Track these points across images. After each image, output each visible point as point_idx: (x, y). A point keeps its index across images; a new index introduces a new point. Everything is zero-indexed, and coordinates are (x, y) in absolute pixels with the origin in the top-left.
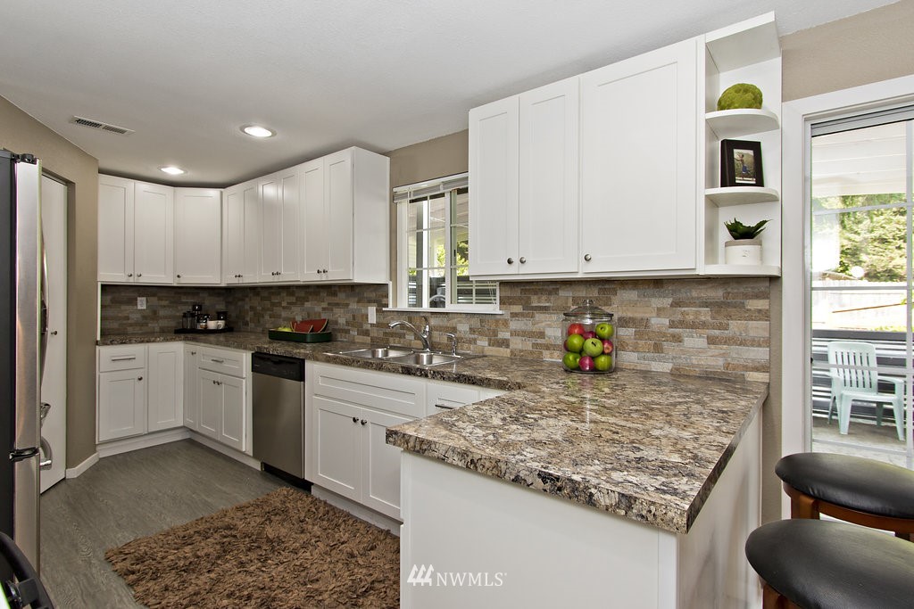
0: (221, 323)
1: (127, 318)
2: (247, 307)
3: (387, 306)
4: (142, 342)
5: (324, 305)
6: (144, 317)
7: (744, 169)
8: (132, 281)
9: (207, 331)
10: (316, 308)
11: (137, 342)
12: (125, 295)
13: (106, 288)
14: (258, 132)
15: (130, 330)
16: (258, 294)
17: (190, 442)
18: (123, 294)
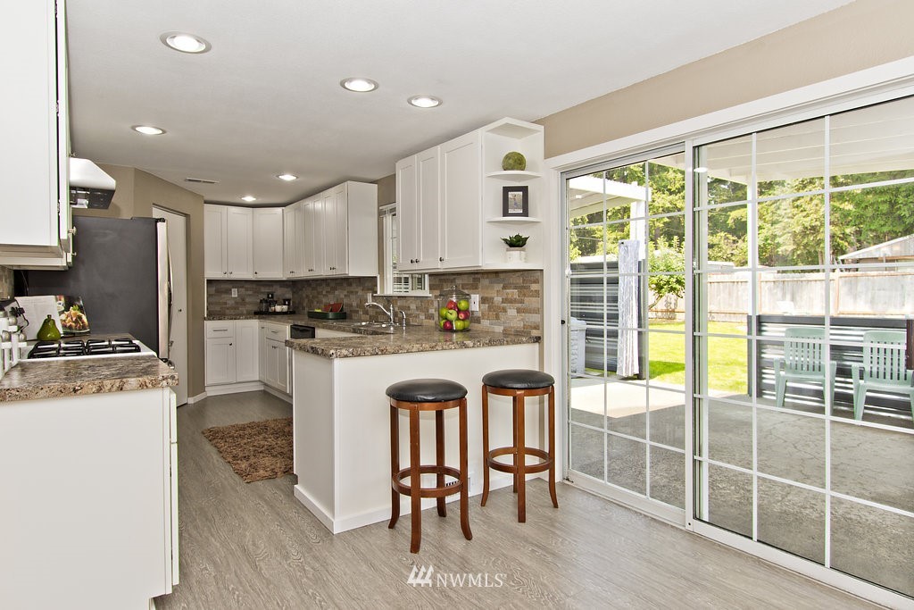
0: (285, 308)
1: (226, 303)
2: (304, 295)
3: (376, 292)
4: (231, 319)
5: (345, 293)
6: (236, 303)
7: (516, 204)
8: (226, 277)
9: (275, 313)
10: (341, 294)
11: (228, 319)
12: (224, 286)
13: (210, 282)
14: (288, 178)
15: (227, 311)
16: (310, 285)
17: (264, 392)
18: (222, 286)
